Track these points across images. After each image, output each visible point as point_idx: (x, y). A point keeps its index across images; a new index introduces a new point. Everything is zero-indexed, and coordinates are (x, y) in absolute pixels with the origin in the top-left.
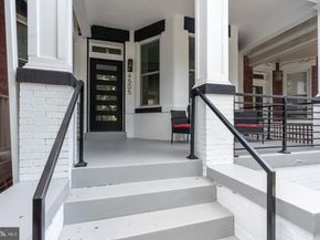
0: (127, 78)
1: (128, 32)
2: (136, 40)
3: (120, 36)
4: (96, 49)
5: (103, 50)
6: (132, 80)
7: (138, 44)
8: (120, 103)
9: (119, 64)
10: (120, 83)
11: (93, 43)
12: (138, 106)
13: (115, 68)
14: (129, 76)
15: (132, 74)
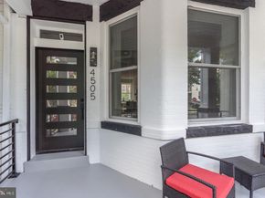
0: (89, 76)
1: (90, 7)
7: (106, 25)
12: (106, 118)
14: (93, 73)
15: (97, 70)
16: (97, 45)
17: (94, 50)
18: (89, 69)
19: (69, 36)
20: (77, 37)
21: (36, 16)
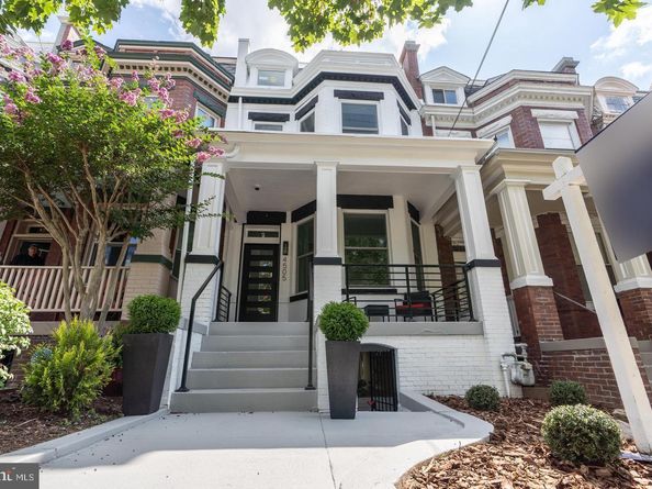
0: (282, 262)
1: (285, 214)
2: (293, 220)
3: (277, 218)
4: (251, 234)
5: (258, 234)
6: (288, 264)
7: (295, 225)
8: (274, 293)
9: (276, 247)
10: (275, 269)
11: (248, 229)
12: (294, 294)
13: (271, 253)
14: (285, 260)
15: (288, 257)
16: (289, 240)
17: (286, 243)
18: (282, 257)
19: (268, 234)
20: (275, 235)
21: (249, 223)
